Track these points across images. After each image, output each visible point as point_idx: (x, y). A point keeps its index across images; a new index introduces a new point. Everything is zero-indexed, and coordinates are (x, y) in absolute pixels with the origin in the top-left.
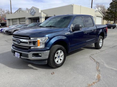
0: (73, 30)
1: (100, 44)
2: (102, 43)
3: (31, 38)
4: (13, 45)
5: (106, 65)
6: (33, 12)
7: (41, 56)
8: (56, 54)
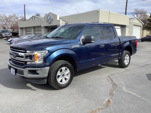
0: (84, 43)
1: (125, 61)
2: (128, 60)
3: (28, 52)
4: (10, 60)
5: (124, 89)
6: (50, 19)
7: (38, 74)
8: (59, 72)
